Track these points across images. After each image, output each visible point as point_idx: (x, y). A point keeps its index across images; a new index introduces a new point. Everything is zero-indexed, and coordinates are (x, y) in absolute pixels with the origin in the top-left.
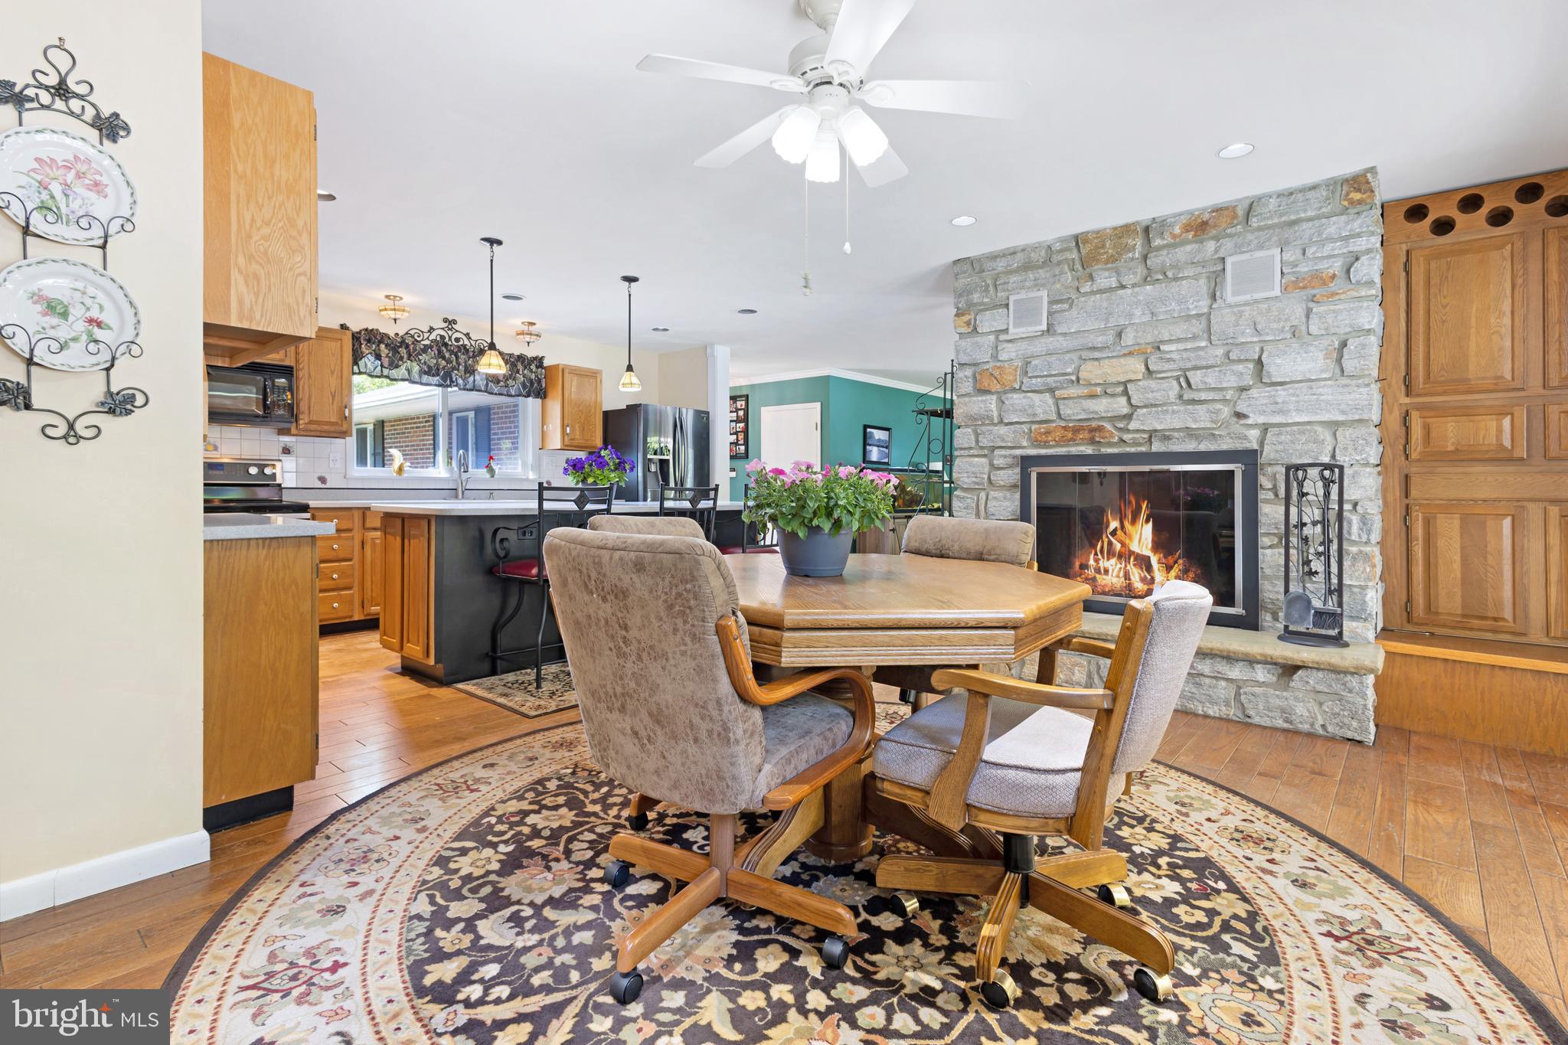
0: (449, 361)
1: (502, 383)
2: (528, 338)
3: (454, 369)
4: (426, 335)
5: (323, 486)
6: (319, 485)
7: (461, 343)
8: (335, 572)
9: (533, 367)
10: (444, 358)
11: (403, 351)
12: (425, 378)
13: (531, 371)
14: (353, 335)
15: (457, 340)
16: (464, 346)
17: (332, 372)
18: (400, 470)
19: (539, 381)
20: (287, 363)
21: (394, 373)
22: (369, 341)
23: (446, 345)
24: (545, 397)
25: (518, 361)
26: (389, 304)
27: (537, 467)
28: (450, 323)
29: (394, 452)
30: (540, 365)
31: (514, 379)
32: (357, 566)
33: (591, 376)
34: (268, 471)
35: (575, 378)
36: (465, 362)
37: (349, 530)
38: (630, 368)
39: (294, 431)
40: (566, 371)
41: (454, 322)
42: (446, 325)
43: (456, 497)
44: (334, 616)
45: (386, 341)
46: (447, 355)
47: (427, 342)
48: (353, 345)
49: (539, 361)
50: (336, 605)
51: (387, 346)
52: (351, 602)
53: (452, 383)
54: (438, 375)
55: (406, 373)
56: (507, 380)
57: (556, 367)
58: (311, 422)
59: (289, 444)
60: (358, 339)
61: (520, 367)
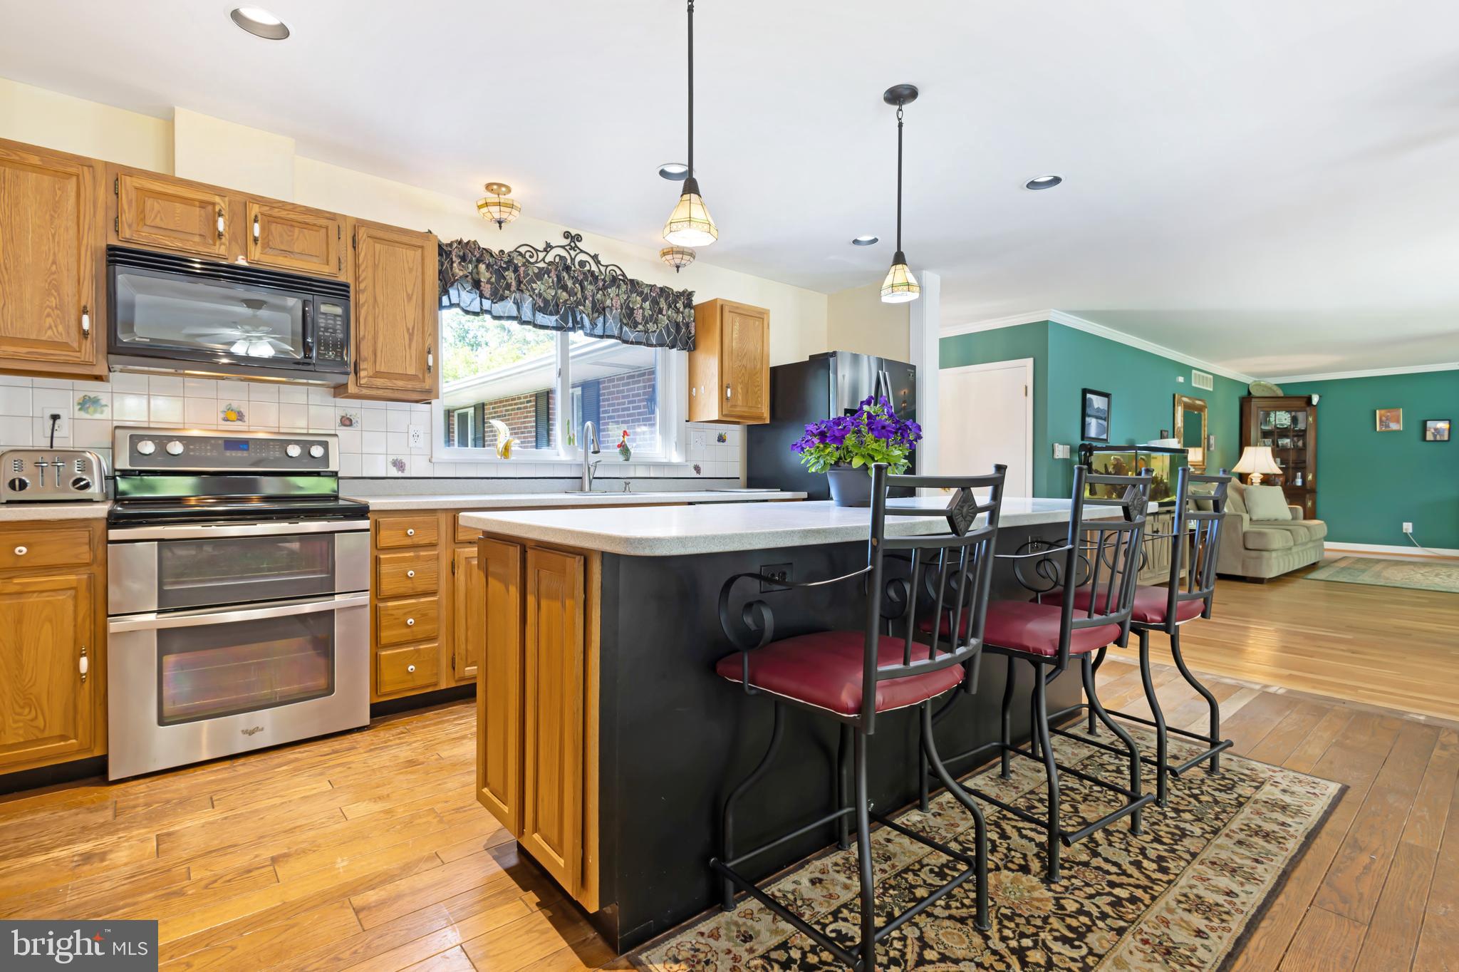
0: (571, 293)
1: (640, 327)
2: (678, 259)
3: (578, 303)
4: (541, 255)
5: (400, 474)
6: (394, 472)
7: (587, 268)
8: (408, 614)
9: (680, 305)
10: (565, 288)
11: (510, 275)
12: (541, 318)
13: (678, 311)
14: (440, 246)
15: (582, 264)
16: (592, 273)
17: (410, 298)
18: (507, 448)
19: (687, 325)
20: (342, 278)
21: (498, 308)
22: (463, 258)
23: (567, 269)
24: (695, 349)
25: (660, 296)
26: (492, 197)
27: (684, 445)
28: (573, 239)
29: (498, 424)
30: (688, 305)
31: (656, 322)
32: (444, 602)
33: (757, 317)
34: (317, 451)
35: (737, 319)
36: (593, 296)
37: (432, 546)
38: (899, 259)
39: (352, 389)
40: (726, 310)
41: (578, 238)
42: (566, 242)
43: (582, 489)
44: (411, 685)
45: (488, 259)
46: (570, 284)
47: (542, 265)
48: (441, 264)
49: (688, 295)
50: (411, 667)
51: (488, 266)
52: (436, 661)
53: (577, 325)
54: (557, 312)
55: (514, 307)
56: (647, 323)
57: (712, 303)
58: (378, 374)
59: (351, 411)
60: (449, 254)
61: (663, 304)
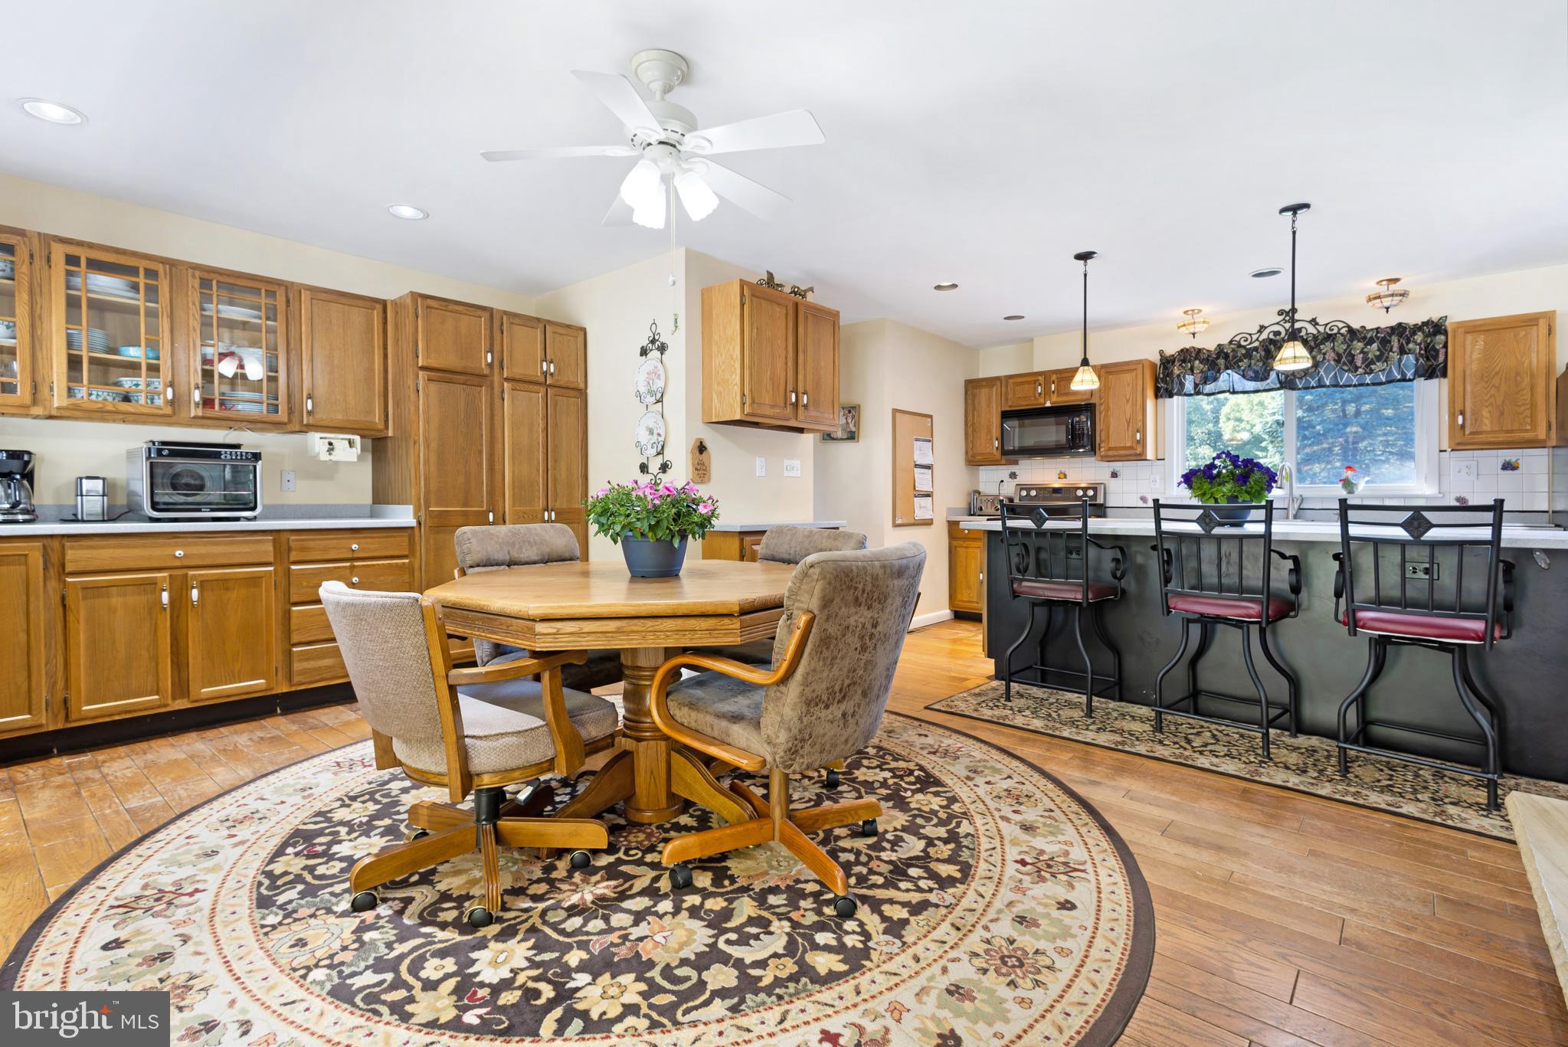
1: (1360, 370)
2: (1387, 301)
9: (1418, 337)
13: (1416, 343)
15: (1297, 331)
17: (1128, 401)
21: (1210, 387)
22: (1183, 361)
26: (1188, 319)
27: (1436, 477)
28: (1288, 314)
30: (1436, 332)
33: (1524, 326)
35: (1480, 338)
40: (1460, 332)
42: (1281, 317)
45: (1201, 356)
47: (1253, 345)
51: (1202, 361)
54: (1267, 378)
58: (1110, 449)
59: (1117, 469)
61: (1395, 341)
